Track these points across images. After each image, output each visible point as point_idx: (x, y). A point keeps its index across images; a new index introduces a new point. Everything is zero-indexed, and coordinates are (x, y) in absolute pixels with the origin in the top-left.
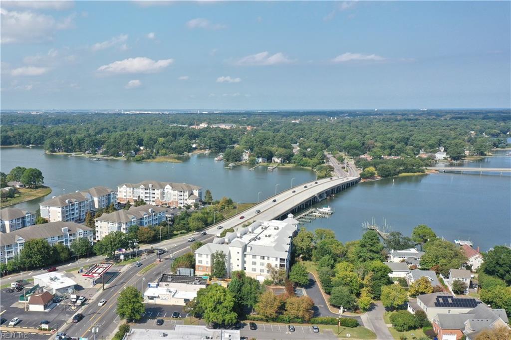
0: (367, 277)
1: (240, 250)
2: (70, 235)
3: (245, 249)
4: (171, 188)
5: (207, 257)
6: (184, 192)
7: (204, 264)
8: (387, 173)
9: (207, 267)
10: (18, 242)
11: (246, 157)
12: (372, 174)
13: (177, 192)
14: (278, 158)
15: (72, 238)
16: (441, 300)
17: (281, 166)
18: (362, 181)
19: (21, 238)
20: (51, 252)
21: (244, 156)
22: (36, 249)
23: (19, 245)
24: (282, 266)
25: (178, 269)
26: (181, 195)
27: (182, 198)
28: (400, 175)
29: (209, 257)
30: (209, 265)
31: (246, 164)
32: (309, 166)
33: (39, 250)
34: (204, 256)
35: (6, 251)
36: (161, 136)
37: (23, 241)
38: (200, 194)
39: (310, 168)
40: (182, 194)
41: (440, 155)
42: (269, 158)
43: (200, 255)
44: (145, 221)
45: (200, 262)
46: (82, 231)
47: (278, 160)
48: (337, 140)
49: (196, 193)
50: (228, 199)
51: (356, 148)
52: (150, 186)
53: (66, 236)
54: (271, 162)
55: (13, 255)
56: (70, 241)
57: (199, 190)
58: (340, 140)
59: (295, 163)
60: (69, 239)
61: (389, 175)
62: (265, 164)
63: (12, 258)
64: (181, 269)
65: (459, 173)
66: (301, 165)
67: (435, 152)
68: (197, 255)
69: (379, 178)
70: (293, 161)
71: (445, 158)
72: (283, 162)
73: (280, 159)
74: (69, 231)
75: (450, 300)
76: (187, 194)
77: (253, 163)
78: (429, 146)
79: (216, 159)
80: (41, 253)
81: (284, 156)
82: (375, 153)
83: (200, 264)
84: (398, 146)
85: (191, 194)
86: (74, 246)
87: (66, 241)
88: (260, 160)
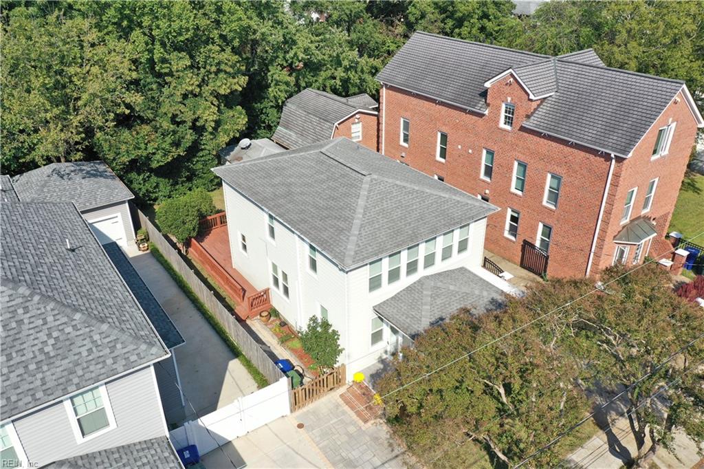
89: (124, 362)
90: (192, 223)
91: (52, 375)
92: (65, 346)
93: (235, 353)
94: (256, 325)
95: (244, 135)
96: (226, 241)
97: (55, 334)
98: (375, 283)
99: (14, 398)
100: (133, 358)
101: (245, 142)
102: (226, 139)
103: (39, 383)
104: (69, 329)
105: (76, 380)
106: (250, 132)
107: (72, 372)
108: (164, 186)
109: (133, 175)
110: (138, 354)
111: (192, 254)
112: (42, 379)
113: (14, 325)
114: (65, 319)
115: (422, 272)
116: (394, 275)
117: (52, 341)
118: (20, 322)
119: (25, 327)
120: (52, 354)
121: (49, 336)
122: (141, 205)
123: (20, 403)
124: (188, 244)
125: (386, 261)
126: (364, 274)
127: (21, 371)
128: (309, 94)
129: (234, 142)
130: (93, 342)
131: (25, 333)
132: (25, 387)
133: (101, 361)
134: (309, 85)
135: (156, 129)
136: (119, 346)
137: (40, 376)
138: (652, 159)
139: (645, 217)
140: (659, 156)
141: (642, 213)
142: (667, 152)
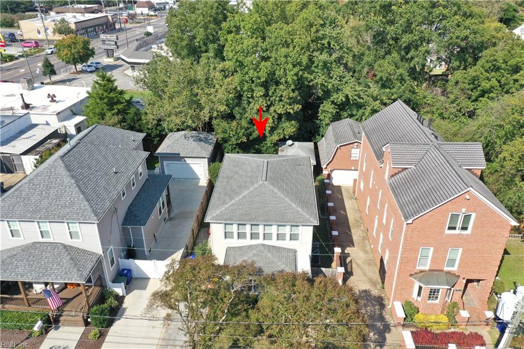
89: (84, 218)
91: (63, 212)
92: (72, 204)
97: (72, 199)
98: (230, 235)
99: (49, 214)
100: (87, 218)
101: (290, 142)
103: (58, 213)
104: (76, 199)
105: (68, 217)
107: (68, 214)
110: (89, 217)
112: (60, 212)
113: (63, 191)
114: (77, 196)
117: (69, 201)
118: (66, 191)
119: (66, 193)
120: (67, 205)
121: (70, 199)
123: (50, 217)
125: (234, 226)
127: (56, 207)
130: (80, 207)
131: (65, 195)
132: (54, 212)
133: (78, 214)
136: (86, 212)
137: (60, 211)
138: (448, 232)
139: (449, 273)
140: (457, 232)
141: (446, 269)
142: (469, 232)
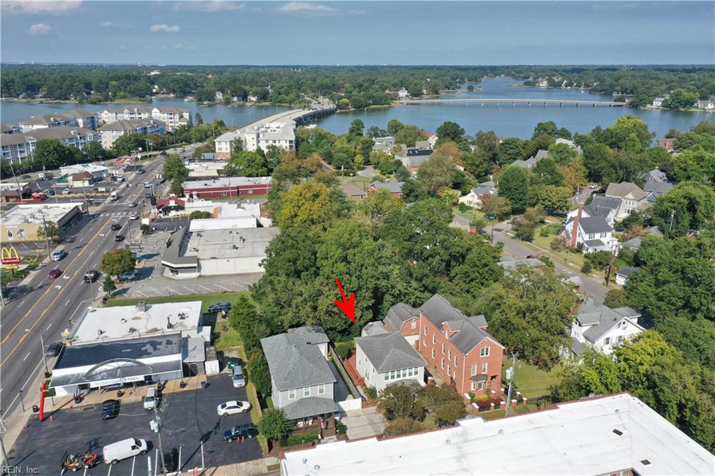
0: (359, 147)
1: (255, 136)
2: (81, 138)
3: (258, 136)
4: (158, 111)
5: (226, 144)
6: (174, 114)
7: (224, 151)
8: (359, 105)
9: (227, 153)
10: (30, 142)
11: (219, 96)
12: (347, 105)
13: (166, 115)
14: (254, 96)
15: (82, 141)
16: (411, 152)
17: (258, 104)
18: (338, 111)
19: (32, 138)
20: (67, 152)
21: (217, 95)
22: (52, 148)
23: (31, 145)
24: (291, 147)
25: (202, 154)
26: (171, 118)
27: (172, 120)
28: (370, 107)
29: (228, 143)
30: (229, 151)
31: (221, 103)
32: (287, 102)
33: (55, 149)
34: (223, 143)
35: (18, 150)
36: (113, 79)
37: (35, 141)
38: (190, 117)
39: (288, 105)
40: (172, 116)
41: (403, 93)
42: (244, 97)
43: (220, 142)
44: (149, 131)
45: (220, 149)
46: (92, 135)
47: (254, 99)
48: (308, 82)
49: (186, 115)
50: (220, 120)
51: (328, 88)
52: (135, 110)
53: (76, 138)
54: (247, 101)
55: (26, 154)
56: (81, 144)
57: (190, 113)
58: (311, 82)
59: (271, 101)
60: (80, 142)
61: (361, 107)
62: (241, 103)
63: (24, 158)
64: (205, 154)
65: (419, 104)
66: (278, 102)
67: (398, 90)
68: (216, 143)
69: (353, 109)
70: (269, 99)
71: (407, 96)
72: (258, 100)
73: (256, 98)
74: (79, 134)
75: (416, 152)
76: (177, 116)
77: (228, 102)
78: (393, 85)
79: (186, 100)
80: (57, 152)
81: (260, 94)
82: (347, 89)
83: (220, 151)
84: (366, 84)
85: (181, 117)
86: (85, 149)
87: (77, 143)
88: (235, 99)
90: (346, 352)
93: (351, 393)
94: (359, 388)
95: (371, 321)
96: (355, 360)
98: (387, 378)
101: (371, 323)
102: (363, 322)
106: (374, 319)
108: (339, 337)
109: (329, 331)
110: (331, 380)
111: (345, 363)
115: (401, 378)
116: (393, 377)
122: (331, 344)
124: (344, 359)
125: (390, 373)
126: (383, 375)
128: (401, 305)
129: (367, 323)
134: (401, 301)
135: (340, 318)
138: (481, 356)
139: (484, 375)
140: (484, 356)
141: (483, 373)
142: (488, 355)
